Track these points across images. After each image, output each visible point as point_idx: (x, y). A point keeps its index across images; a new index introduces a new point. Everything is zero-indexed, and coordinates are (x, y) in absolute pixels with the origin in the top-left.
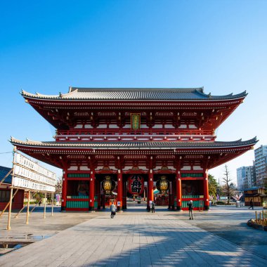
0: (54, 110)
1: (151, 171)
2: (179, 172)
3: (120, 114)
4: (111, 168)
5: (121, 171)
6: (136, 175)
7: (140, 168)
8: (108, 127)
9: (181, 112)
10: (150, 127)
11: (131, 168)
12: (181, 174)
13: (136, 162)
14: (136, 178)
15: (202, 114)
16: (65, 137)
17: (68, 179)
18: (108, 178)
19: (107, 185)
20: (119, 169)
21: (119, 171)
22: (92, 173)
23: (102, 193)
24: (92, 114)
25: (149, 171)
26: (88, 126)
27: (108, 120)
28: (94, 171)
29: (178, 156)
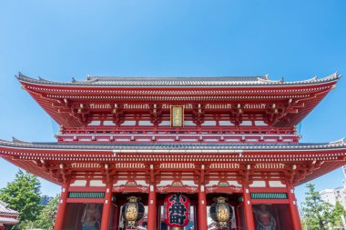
0: (62, 100)
1: (202, 189)
2: (247, 191)
3: (155, 106)
4: (139, 182)
5: (155, 188)
6: (178, 194)
7: (185, 183)
8: (137, 123)
9: (243, 103)
10: (199, 123)
11: (170, 183)
12: (250, 193)
13: (177, 174)
14: (178, 200)
15: (274, 106)
16: (72, 137)
17: (69, 200)
18: (133, 199)
19: (132, 211)
20: (151, 183)
21: (152, 188)
22: (108, 191)
23: (121, 225)
24: (116, 106)
25: (199, 188)
26: (108, 123)
27: (138, 115)
28: (111, 188)
29: (244, 164)
